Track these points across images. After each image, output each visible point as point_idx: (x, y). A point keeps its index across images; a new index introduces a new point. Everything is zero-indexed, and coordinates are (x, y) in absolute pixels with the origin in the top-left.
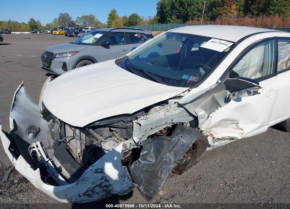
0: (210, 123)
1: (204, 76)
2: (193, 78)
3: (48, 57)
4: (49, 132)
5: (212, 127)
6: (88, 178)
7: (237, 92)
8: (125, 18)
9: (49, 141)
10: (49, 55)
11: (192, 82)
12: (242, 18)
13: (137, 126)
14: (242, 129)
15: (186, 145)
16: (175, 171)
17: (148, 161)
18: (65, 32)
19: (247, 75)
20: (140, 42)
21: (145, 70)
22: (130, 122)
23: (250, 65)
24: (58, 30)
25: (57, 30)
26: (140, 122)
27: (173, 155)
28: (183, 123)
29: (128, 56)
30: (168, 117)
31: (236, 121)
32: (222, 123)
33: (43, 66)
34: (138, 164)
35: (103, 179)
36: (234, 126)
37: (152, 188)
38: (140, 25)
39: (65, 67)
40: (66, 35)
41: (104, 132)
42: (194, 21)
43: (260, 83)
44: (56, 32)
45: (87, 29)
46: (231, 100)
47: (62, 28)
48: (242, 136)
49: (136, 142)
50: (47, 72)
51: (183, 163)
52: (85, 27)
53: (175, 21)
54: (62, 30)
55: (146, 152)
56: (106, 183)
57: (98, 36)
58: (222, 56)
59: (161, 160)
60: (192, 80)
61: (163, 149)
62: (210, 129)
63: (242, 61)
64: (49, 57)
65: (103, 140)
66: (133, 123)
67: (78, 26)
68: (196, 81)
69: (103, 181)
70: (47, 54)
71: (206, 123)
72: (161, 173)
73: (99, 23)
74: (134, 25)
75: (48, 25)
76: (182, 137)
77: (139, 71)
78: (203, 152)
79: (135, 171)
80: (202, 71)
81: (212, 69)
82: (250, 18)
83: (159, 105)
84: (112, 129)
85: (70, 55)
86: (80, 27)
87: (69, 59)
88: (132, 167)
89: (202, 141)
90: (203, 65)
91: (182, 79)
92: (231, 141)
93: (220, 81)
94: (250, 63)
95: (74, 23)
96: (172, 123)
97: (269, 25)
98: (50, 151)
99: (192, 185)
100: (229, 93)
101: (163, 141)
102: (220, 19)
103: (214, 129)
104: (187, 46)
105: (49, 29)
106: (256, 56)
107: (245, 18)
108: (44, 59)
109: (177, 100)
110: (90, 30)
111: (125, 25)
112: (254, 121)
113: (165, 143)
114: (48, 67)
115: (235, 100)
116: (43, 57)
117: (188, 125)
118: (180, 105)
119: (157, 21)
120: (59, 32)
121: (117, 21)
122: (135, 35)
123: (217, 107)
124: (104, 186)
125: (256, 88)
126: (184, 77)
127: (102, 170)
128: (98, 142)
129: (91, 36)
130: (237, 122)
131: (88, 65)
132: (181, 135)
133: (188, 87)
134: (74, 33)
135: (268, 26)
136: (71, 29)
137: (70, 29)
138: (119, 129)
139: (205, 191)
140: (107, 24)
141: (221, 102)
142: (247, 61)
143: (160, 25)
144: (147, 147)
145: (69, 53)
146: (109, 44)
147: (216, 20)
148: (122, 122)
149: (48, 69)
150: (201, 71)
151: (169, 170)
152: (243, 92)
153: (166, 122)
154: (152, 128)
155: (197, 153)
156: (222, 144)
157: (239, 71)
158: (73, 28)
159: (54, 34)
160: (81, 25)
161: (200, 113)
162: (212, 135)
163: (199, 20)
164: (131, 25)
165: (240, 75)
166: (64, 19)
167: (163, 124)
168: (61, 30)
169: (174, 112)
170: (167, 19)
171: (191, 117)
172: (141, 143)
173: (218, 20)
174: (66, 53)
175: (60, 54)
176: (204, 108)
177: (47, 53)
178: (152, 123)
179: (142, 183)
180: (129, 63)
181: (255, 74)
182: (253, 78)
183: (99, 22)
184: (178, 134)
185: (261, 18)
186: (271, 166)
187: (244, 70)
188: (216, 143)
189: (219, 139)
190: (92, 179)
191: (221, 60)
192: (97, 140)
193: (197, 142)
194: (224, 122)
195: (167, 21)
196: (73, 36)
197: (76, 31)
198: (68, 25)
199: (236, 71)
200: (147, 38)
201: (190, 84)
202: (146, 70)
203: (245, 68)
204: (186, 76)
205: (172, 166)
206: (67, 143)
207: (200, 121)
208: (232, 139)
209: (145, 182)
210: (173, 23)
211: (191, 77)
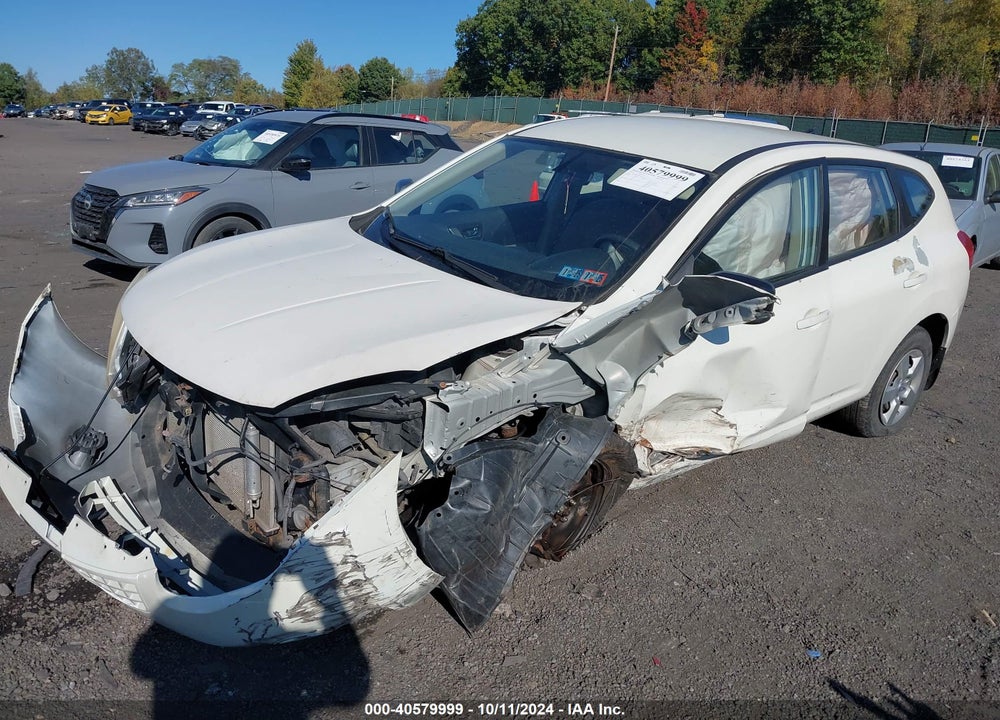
0: (640, 406)
1: (620, 269)
2: (590, 277)
3: (96, 204)
4: (137, 445)
5: (647, 418)
6: (303, 563)
7: (715, 312)
8: (348, 74)
9: (139, 474)
10: (101, 198)
11: (587, 286)
12: (736, 86)
13: (435, 413)
14: (731, 426)
15: (577, 463)
16: (542, 551)
17: (471, 507)
18: (131, 115)
19: (745, 266)
20: (409, 159)
21: (448, 252)
22: (415, 400)
23: (753, 239)
24: (107, 107)
25: (103, 109)
26: (444, 400)
27: (541, 493)
28: (564, 406)
29: (387, 207)
30: (524, 385)
31: (714, 399)
32: (674, 407)
33: (77, 237)
34: (445, 518)
35: (347, 563)
36: (710, 414)
37: (481, 588)
38: (398, 99)
39: (158, 239)
40: (137, 128)
41: (334, 433)
42: (580, 90)
43: (777, 290)
44: (98, 116)
45: (215, 107)
46: (697, 335)
47: (122, 102)
48: (732, 446)
49: (434, 460)
50: (91, 256)
51: (565, 525)
52: (202, 100)
53: (520, 87)
54: (122, 109)
55: (467, 481)
56: (355, 573)
57: (271, 137)
58: (672, 210)
59: (505, 507)
60: (587, 280)
61: (512, 472)
62: (639, 422)
63: (730, 226)
64: (102, 204)
65: (331, 458)
66: (424, 403)
67: (179, 94)
68: (600, 284)
69: (349, 567)
70: (92, 194)
71: (629, 403)
72: (507, 545)
73: (254, 86)
74: (377, 97)
75: (66, 89)
76: (564, 438)
77: (428, 254)
78: (620, 492)
79: (435, 538)
80: (615, 256)
81: (644, 251)
82: (759, 87)
83: (493, 354)
84: (358, 424)
85: (176, 200)
86: (185, 99)
87: (173, 213)
88: (426, 526)
89: (618, 459)
90: (619, 238)
91: (558, 278)
92: (700, 463)
93: (666, 283)
94: (751, 233)
95: (164, 83)
96: (536, 404)
97: (821, 110)
98: (146, 503)
99: (593, 587)
100: (691, 315)
101: (513, 451)
102: (666, 85)
103: (652, 424)
104: (569, 181)
105: (73, 105)
106: (767, 214)
107: (745, 86)
108: (83, 211)
109: (550, 339)
110: (223, 113)
111: (345, 96)
112: (767, 402)
113: (518, 455)
114: (98, 240)
115: (708, 337)
116: (77, 205)
117: (579, 411)
118: (557, 353)
119: (457, 85)
120: (110, 114)
121: (318, 81)
122: (394, 137)
123: (660, 358)
124: (352, 584)
125: (764, 301)
126: (566, 272)
127: (344, 536)
128: (316, 463)
129: (244, 137)
130: (718, 403)
131: (239, 233)
132: (563, 434)
133: (576, 300)
134: (165, 121)
135: (816, 113)
136: (153, 106)
137: (149, 105)
138: (379, 425)
139: (630, 601)
140: (281, 90)
141: (671, 341)
142: (743, 227)
143: (469, 102)
144: (469, 469)
145: (173, 192)
146: (308, 166)
147: (653, 87)
148: (391, 402)
149: (99, 245)
150: (613, 256)
151: (529, 534)
152: (730, 312)
153: (519, 401)
154: (478, 419)
155: (605, 495)
156: (677, 469)
157: (721, 254)
158: (162, 104)
159: (93, 123)
160: (188, 93)
161: (613, 374)
162: (647, 442)
163: (597, 88)
164: (366, 96)
165: (725, 268)
166: (126, 70)
167: (511, 406)
168: (115, 109)
169: (538, 372)
170: (492, 80)
171: (587, 387)
172: (449, 458)
173: (659, 89)
174: (162, 193)
175: (140, 196)
176: (622, 361)
177: (94, 193)
178: (479, 403)
179: (455, 572)
180: (394, 228)
181: (766, 263)
182: (761, 275)
183: (255, 83)
184: (554, 431)
185: (796, 88)
186: (814, 529)
187: (735, 252)
188: (658, 467)
189: (667, 455)
190: (317, 564)
191: (670, 223)
192: (313, 458)
193: (606, 461)
194: (680, 404)
195: (491, 87)
196: (164, 132)
197: (173, 113)
198: (141, 90)
199: (715, 256)
200: (432, 147)
201: (583, 292)
202: (450, 251)
203: (738, 247)
204: (570, 269)
205: (538, 525)
206: (211, 473)
207: (614, 397)
208: (704, 454)
209: (464, 570)
210: (511, 95)
211: (586, 272)
